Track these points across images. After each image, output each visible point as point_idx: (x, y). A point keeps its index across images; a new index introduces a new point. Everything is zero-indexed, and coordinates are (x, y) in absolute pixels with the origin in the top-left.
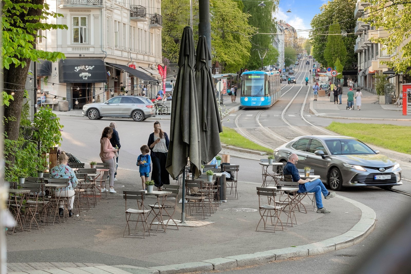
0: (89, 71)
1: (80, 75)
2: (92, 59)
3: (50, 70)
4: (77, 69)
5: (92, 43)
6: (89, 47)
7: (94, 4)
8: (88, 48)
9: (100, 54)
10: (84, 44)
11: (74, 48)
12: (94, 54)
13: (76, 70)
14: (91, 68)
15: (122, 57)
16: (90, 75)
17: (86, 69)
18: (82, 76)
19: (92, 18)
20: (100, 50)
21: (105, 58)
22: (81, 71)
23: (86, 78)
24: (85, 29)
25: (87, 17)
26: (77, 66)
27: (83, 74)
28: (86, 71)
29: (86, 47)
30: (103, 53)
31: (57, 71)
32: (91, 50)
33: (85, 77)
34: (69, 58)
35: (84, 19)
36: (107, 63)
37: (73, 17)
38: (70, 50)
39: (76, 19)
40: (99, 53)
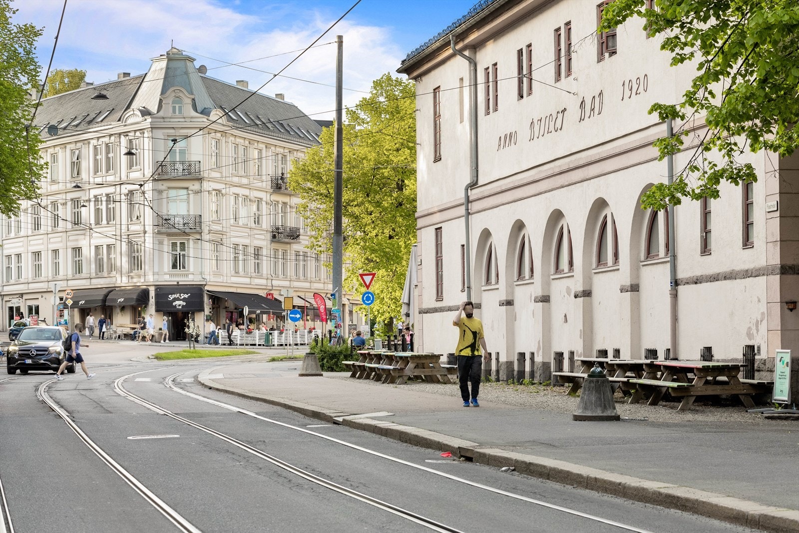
0: (184, 300)
1: (174, 304)
2: (191, 286)
3: (146, 298)
4: (171, 297)
5: (192, 269)
6: (188, 274)
7: (191, 229)
8: (187, 275)
9: (200, 281)
10: (182, 271)
11: (171, 275)
12: (193, 281)
13: (170, 298)
14: (186, 296)
15: (250, 284)
16: (185, 304)
17: (181, 297)
18: (176, 305)
19: (191, 242)
20: (200, 277)
21: (205, 285)
22: (175, 299)
23: (180, 307)
24: (184, 255)
25: (186, 242)
26: (172, 294)
27: (177, 303)
28: (180, 300)
29: (183, 274)
30: (203, 280)
31: (154, 300)
32: (191, 277)
33: (179, 305)
34: (167, 286)
35: (182, 244)
36: (208, 291)
37: (171, 242)
38: (167, 277)
39: (174, 245)
40: (199, 280)
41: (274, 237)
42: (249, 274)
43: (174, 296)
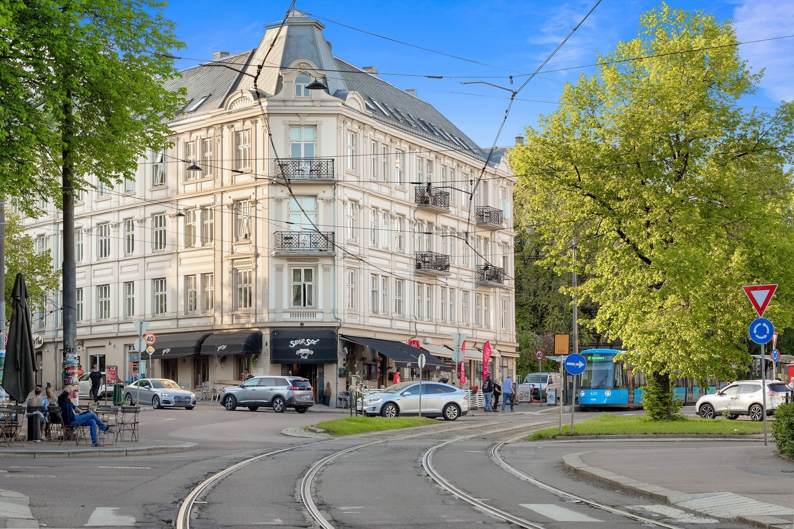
0: (311, 347)
1: (298, 353)
2: (319, 329)
3: (258, 345)
4: (294, 344)
5: (320, 307)
6: (316, 312)
7: (321, 250)
8: (314, 314)
9: (332, 322)
10: (308, 308)
11: (292, 314)
12: (322, 322)
13: (292, 345)
14: (314, 342)
15: (391, 328)
16: (312, 352)
17: (307, 343)
18: (300, 354)
19: (320, 269)
20: (332, 316)
21: (339, 327)
22: (299, 347)
23: (306, 357)
24: (310, 287)
25: (313, 269)
26: (294, 340)
27: (302, 351)
28: (306, 347)
29: (311, 312)
30: (336, 320)
31: (268, 347)
32: (319, 317)
33: (305, 355)
34: (286, 329)
35: (308, 272)
36: (343, 336)
37: (292, 268)
38: (287, 317)
39: (297, 272)
40: (330, 321)
41: (418, 266)
42: (390, 315)
43: (297, 342)
